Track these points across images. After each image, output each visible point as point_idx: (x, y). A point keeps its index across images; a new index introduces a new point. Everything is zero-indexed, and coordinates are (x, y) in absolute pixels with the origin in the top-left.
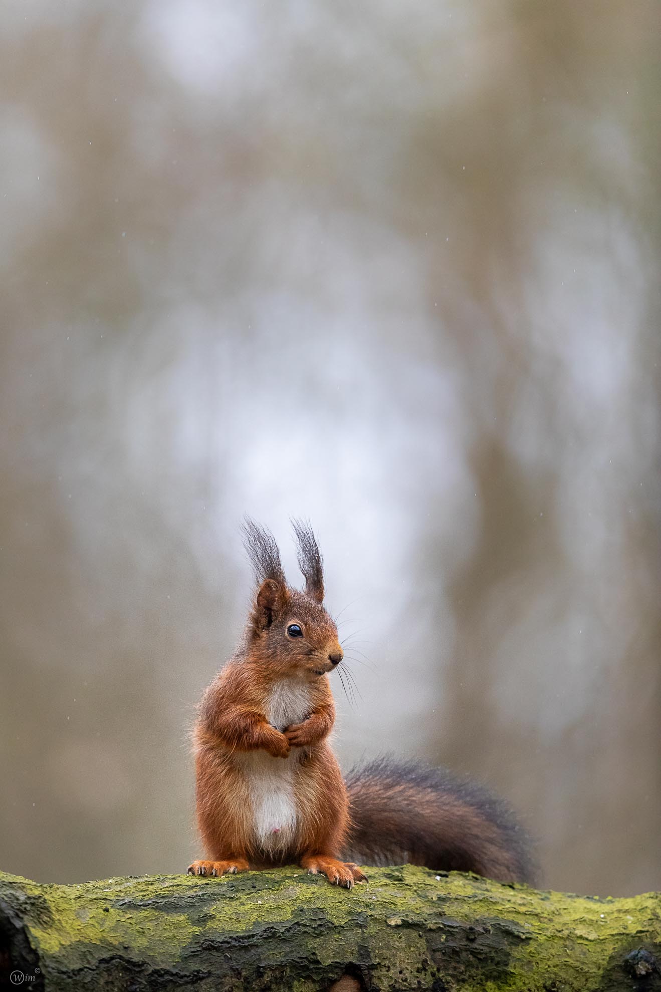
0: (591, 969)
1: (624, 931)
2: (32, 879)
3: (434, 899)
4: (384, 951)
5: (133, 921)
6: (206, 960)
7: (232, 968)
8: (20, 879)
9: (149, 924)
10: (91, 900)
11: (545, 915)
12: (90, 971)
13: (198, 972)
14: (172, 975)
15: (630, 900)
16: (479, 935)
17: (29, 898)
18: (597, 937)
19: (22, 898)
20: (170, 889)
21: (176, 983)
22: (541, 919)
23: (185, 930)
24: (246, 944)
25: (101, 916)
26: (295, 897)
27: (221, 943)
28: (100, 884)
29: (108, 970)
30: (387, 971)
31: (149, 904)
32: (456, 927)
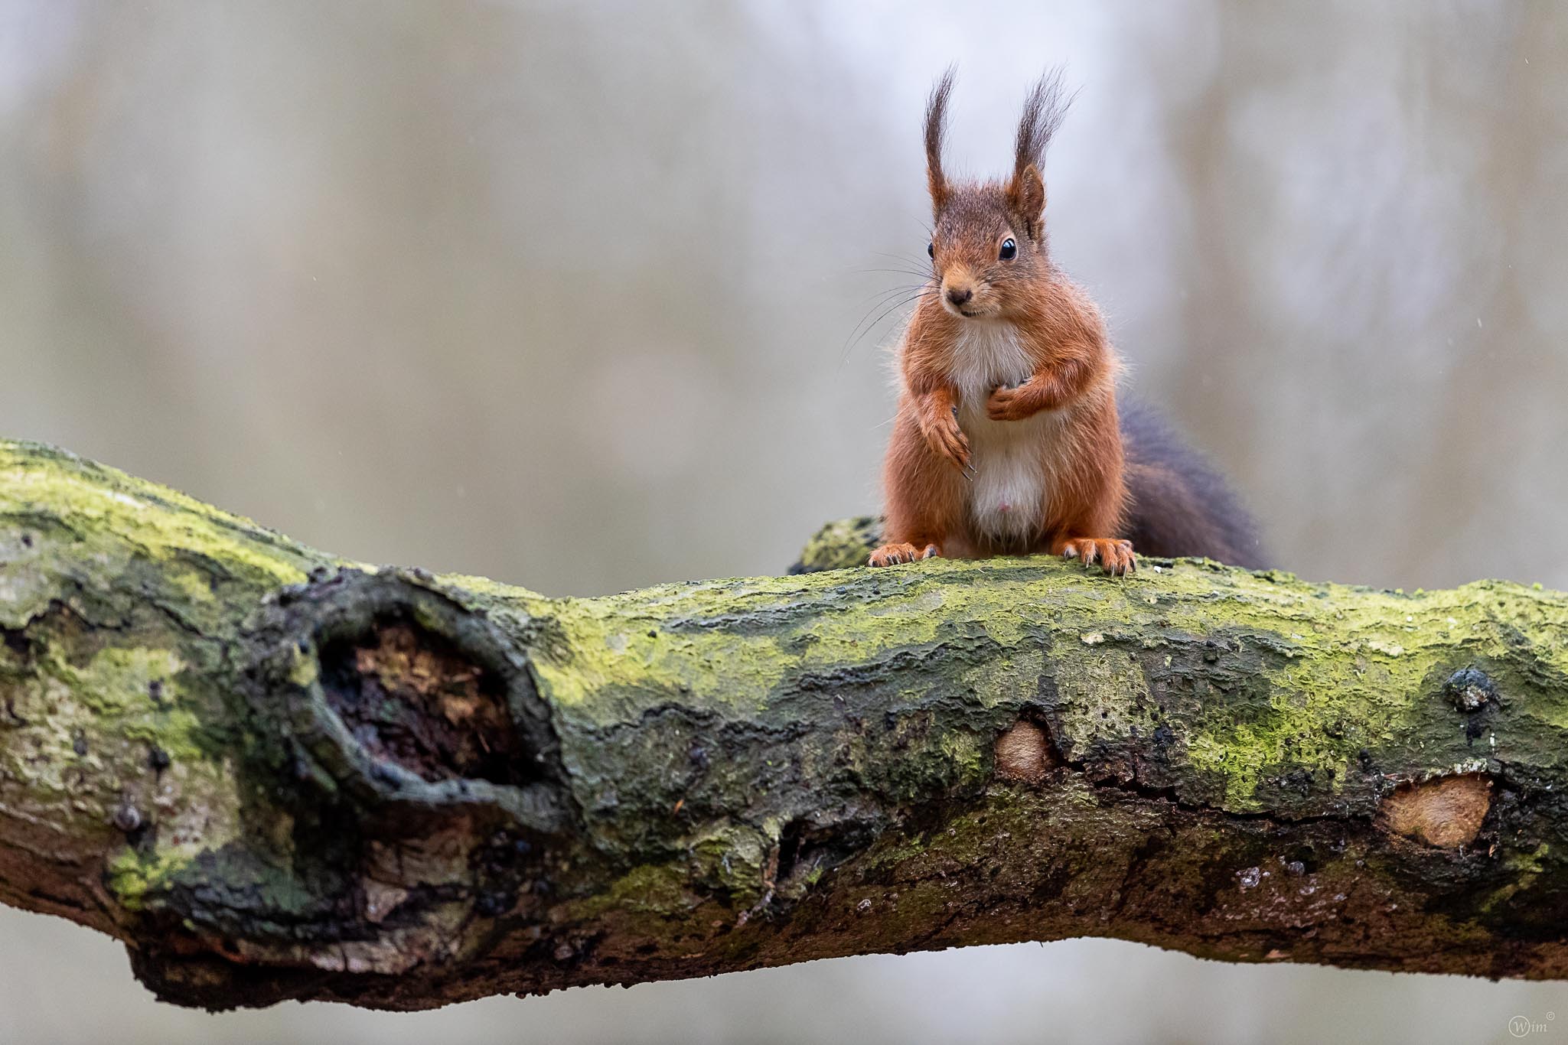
0: (1396, 700)
1: (1444, 641)
2: (538, 592)
3: (1153, 601)
4: (1079, 684)
5: (693, 650)
6: (808, 706)
7: (847, 718)
8: (518, 592)
9: (718, 654)
10: (629, 621)
11: (1322, 621)
12: (631, 729)
13: (795, 724)
14: (757, 730)
15: (1451, 593)
16: (1222, 654)
17: (534, 620)
18: (1403, 652)
19: (524, 621)
20: (749, 599)
21: (761, 742)
22: (1317, 627)
23: (774, 660)
24: (868, 680)
25: (645, 644)
26: (940, 606)
27: (830, 679)
28: (642, 594)
29: (658, 727)
30: (1084, 714)
31: (717, 624)
32: (1187, 644)
